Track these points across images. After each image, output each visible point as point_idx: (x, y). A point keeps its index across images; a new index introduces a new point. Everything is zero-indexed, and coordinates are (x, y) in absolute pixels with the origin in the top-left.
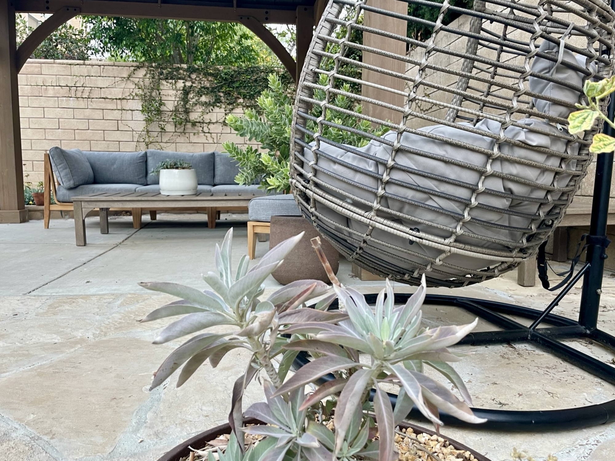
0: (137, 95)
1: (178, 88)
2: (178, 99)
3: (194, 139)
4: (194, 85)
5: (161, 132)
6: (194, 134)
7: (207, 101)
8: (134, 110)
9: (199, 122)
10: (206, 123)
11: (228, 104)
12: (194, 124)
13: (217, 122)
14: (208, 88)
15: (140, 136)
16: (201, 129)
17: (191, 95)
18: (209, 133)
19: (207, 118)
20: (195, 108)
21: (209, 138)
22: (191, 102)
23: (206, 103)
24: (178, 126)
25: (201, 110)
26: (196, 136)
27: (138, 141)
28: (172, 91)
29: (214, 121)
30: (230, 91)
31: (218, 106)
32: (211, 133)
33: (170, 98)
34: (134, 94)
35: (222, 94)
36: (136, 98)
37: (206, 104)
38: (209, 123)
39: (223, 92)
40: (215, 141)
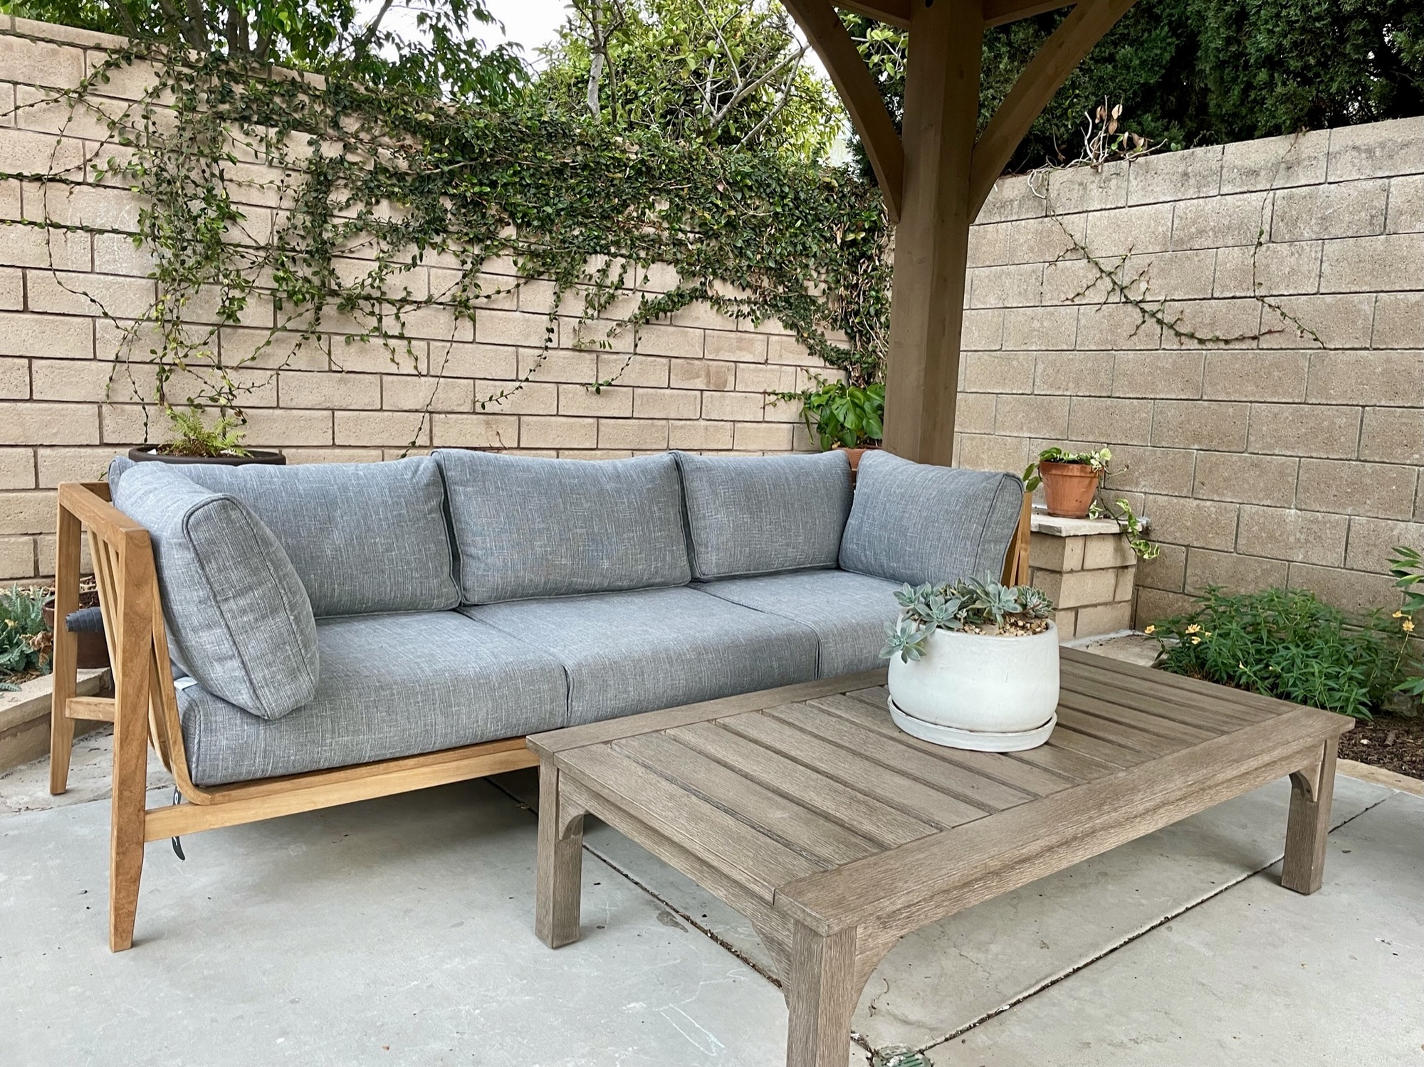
0: (114, 169)
1: (290, 159)
2: (291, 204)
3: (346, 357)
4: (350, 158)
5: (219, 326)
6: (349, 339)
7: (398, 220)
8: (102, 232)
9: (368, 298)
10: (392, 303)
11: (470, 241)
12: (350, 303)
13: (429, 301)
14: (401, 176)
15: (129, 340)
16: (373, 322)
17: (340, 196)
18: (401, 337)
19: (395, 283)
20: (353, 244)
21: (401, 356)
22: (336, 221)
23: (394, 229)
24: (288, 306)
25: (374, 253)
26: (354, 348)
27: (117, 360)
28: (264, 169)
29: (421, 296)
30: (481, 194)
31: (434, 246)
32: (409, 339)
33: (255, 197)
34: (102, 164)
35: (448, 205)
36: (110, 180)
37: (391, 233)
38: (404, 301)
39: (453, 197)
40: (423, 368)
